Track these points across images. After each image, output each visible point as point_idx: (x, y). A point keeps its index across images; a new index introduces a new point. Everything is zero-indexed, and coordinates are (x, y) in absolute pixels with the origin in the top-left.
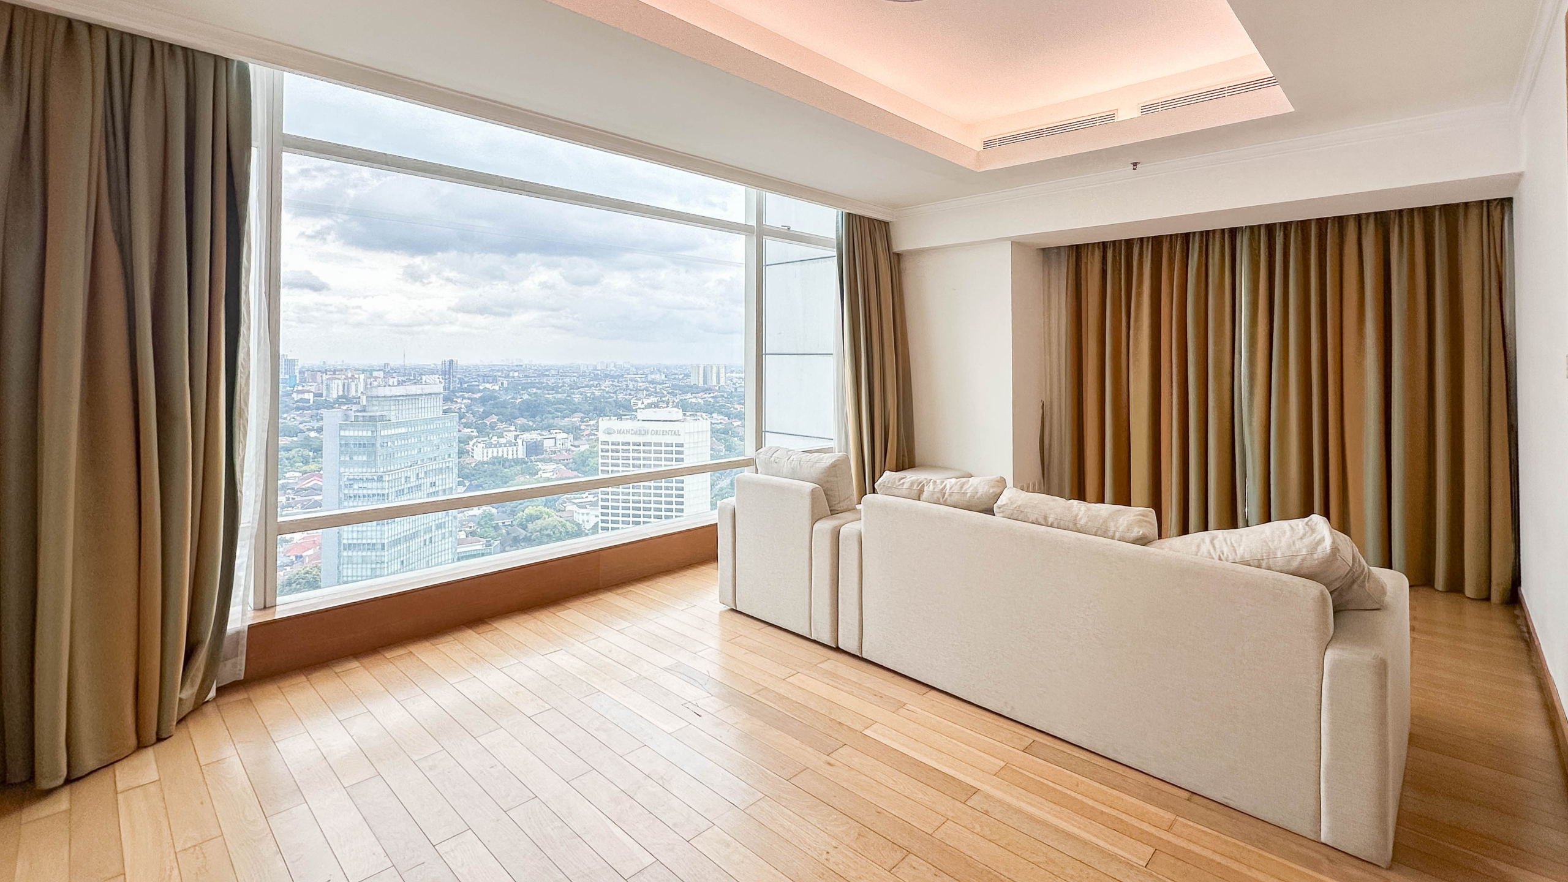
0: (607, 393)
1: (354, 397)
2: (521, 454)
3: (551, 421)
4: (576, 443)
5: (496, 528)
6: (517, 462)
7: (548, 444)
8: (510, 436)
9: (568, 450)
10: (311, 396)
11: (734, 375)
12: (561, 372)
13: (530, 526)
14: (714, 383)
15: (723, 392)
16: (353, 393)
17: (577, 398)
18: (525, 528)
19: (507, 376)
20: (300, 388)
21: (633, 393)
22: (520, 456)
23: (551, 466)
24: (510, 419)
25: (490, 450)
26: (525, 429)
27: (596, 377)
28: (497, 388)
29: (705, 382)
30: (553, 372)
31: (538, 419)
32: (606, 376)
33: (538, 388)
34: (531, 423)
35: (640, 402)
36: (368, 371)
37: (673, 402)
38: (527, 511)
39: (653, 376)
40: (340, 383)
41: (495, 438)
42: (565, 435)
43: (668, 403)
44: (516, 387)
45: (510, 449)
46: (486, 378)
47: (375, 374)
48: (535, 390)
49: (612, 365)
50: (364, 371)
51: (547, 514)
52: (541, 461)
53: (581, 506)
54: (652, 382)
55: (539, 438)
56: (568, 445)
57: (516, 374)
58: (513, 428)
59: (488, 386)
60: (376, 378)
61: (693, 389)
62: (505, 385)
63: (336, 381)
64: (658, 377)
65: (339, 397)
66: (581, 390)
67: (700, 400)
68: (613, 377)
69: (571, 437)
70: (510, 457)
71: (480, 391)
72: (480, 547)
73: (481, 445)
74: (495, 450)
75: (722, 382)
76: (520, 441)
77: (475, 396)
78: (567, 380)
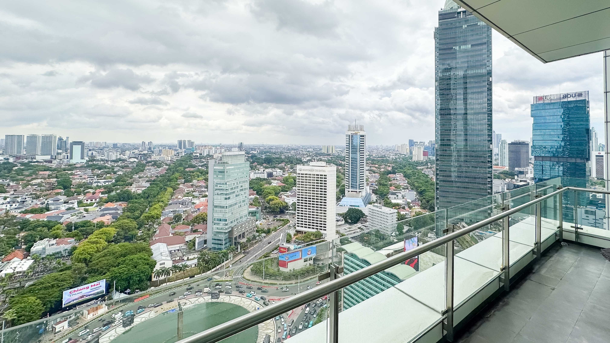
0: (293, 155)
2: (266, 177)
3: (275, 165)
4: (284, 173)
5: (259, 203)
6: (264, 179)
7: (274, 173)
8: (262, 170)
9: (281, 176)
10: (198, 154)
11: (338, 149)
12: (277, 148)
13: (271, 203)
14: (331, 152)
15: (334, 156)
16: (211, 154)
17: (283, 157)
18: (269, 203)
19: (259, 149)
20: (195, 152)
21: (302, 155)
22: (265, 177)
23: (276, 181)
24: (261, 164)
25: (255, 175)
26: (266, 168)
27: (289, 149)
28: (256, 153)
29: (327, 152)
30: (274, 147)
31: (270, 164)
32: (292, 149)
33: (269, 153)
34: (268, 166)
35: (305, 159)
36: (215, 146)
37: (317, 159)
38: (269, 197)
39: (309, 149)
40: (207, 150)
41: (257, 171)
42: (280, 170)
43: (315, 159)
44: (261, 153)
45: (262, 175)
46: (252, 149)
47: (217, 147)
48: (268, 154)
49: (294, 145)
50: (214, 146)
51: (276, 199)
52: (272, 179)
53: (288, 196)
54: (308, 152)
55: (272, 171)
56: (281, 174)
57: (262, 148)
58: (262, 167)
59: (253, 152)
60: (218, 149)
61: (323, 154)
62: (259, 152)
63: (206, 150)
64: (311, 150)
65: (207, 155)
66: (284, 154)
67: (326, 159)
68: (295, 150)
69: (282, 171)
70: (262, 178)
71: (251, 154)
72: (255, 209)
73: (253, 173)
74: (257, 175)
75: (334, 152)
76: (265, 172)
77: (249, 155)
78: (279, 150)
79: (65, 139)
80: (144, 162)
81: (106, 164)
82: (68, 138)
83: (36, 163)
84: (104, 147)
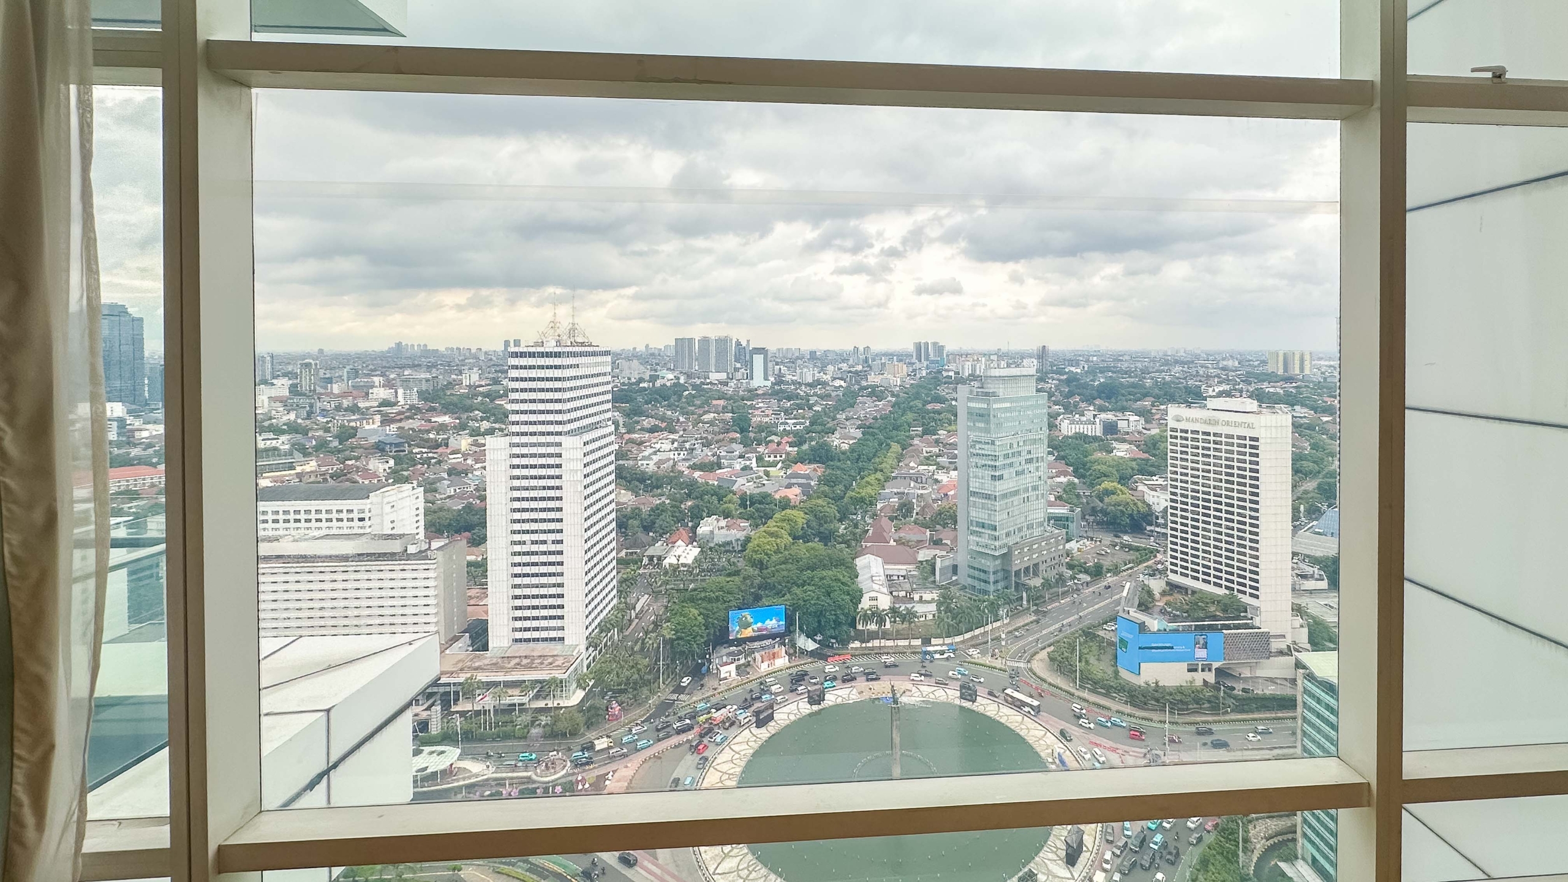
0: (1178, 378)
1: (979, 376)
2: (1099, 432)
3: (1125, 403)
4: (1148, 426)
5: (1078, 496)
6: (1095, 439)
7: (1122, 425)
8: (1089, 415)
9: (1139, 433)
10: (952, 374)
11: (1322, 363)
12: (1134, 358)
13: (1106, 500)
14: (1297, 371)
15: (1308, 381)
16: (978, 373)
17: (1148, 382)
18: (1102, 501)
19: (1087, 361)
20: (947, 367)
21: (1203, 379)
22: (1098, 434)
23: (1126, 446)
24: (1090, 400)
25: (1073, 426)
26: (1102, 409)
27: (1166, 363)
28: (1079, 371)
29: (1286, 370)
30: (1127, 357)
31: (1113, 400)
32: (1176, 362)
33: (1113, 372)
34: (1107, 404)
35: (1211, 389)
36: (987, 355)
37: (1248, 391)
38: (1103, 485)
39: (1225, 363)
40: (970, 363)
41: (1077, 416)
42: (1137, 418)
43: (1241, 391)
44: (1093, 371)
45: (1090, 426)
46: (1073, 362)
47: (992, 357)
48: (1110, 374)
49: (1182, 351)
50: (985, 355)
51: (1121, 491)
52: (1116, 440)
53: (1152, 488)
54: (1223, 369)
55: (1114, 419)
56: (1140, 428)
57: (1095, 359)
58: (1092, 408)
59: (1073, 369)
60: (993, 360)
61: (1271, 378)
62: (1086, 369)
63: (967, 363)
64: (1230, 363)
65: (969, 375)
66: (1152, 375)
67: (1278, 390)
68: (1183, 363)
69: (1142, 421)
70: (1090, 434)
71: (1066, 373)
72: (1065, 511)
73: (1067, 421)
74: (1077, 426)
75: (1307, 372)
76: (1097, 420)
77: (1062, 377)
78: (1139, 365)
79: (744, 344)
80: (856, 387)
81: (799, 391)
82: (748, 341)
83: (709, 386)
84: (798, 358)
